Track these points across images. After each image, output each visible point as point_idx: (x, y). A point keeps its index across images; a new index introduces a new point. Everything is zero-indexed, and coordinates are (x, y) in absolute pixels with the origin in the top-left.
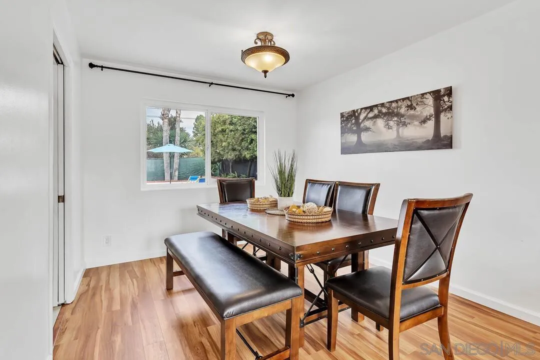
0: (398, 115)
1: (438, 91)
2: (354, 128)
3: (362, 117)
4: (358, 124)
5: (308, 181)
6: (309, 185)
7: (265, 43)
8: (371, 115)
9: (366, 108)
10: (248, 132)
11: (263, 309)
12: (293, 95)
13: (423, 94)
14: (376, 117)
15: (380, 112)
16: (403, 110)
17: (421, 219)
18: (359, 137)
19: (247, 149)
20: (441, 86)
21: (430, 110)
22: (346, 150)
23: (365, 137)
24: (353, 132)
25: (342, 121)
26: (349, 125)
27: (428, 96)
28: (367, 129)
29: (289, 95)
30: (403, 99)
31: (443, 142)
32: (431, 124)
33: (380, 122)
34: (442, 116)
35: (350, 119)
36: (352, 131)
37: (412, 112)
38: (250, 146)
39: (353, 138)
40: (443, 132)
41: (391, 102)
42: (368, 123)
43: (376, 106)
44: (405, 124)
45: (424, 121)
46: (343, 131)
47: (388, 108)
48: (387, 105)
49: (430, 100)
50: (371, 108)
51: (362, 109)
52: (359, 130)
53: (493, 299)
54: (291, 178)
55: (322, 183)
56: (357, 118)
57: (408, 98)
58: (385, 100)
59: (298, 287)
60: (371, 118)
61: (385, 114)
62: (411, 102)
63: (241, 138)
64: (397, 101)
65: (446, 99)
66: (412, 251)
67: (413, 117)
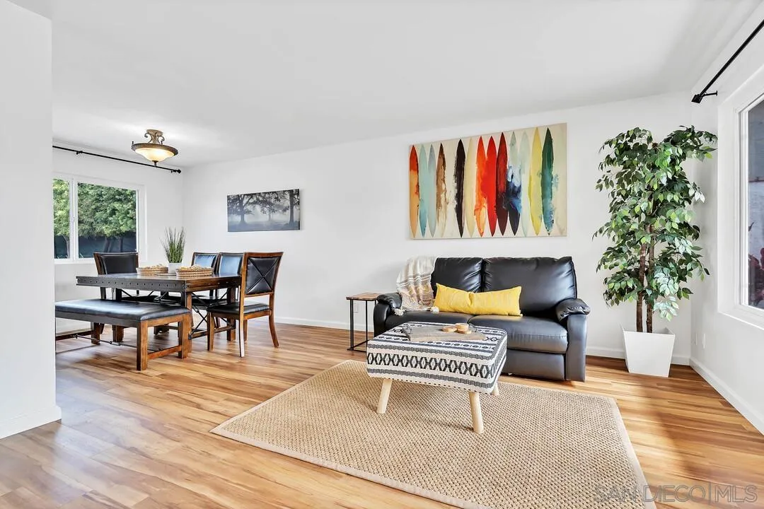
0: (270, 204)
1: (292, 191)
2: (239, 210)
3: (245, 201)
4: (241, 206)
5: (196, 254)
6: (196, 258)
7: (155, 140)
8: (251, 201)
9: (248, 195)
10: (108, 199)
11: (164, 319)
12: (179, 171)
13: (284, 191)
14: (255, 203)
15: (258, 199)
16: (272, 201)
17: (253, 262)
18: (243, 218)
19: (106, 222)
20: (293, 188)
21: (287, 203)
22: (232, 228)
23: (247, 218)
24: (238, 214)
25: (228, 203)
26: (234, 207)
27: (287, 193)
28: (249, 212)
29: (175, 171)
30: (273, 193)
31: (295, 225)
32: (288, 212)
33: (258, 208)
34: (294, 207)
35: (235, 202)
36: (236, 212)
37: (278, 203)
38: (110, 219)
39: (237, 219)
40: (296, 218)
41: (266, 193)
42: (249, 207)
43: (255, 194)
44: (274, 211)
45: (285, 210)
46: (230, 212)
47: (264, 198)
48: (263, 195)
49: (288, 196)
50: (251, 195)
51: (244, 195)
52: (243, 213)
53: (313, 321)
54: (180, 248)
55: (208, 255)
56: (241, 202)
57: (275, 192)
58: (262, 191)
59: (186, 308)
60: (252, 203)
61: (261, 202)
62: (278, 195)
63: (93, 207)
64: (269, 193)
65: (296, 196)
66: (249, 278)
67: (279, 207)
